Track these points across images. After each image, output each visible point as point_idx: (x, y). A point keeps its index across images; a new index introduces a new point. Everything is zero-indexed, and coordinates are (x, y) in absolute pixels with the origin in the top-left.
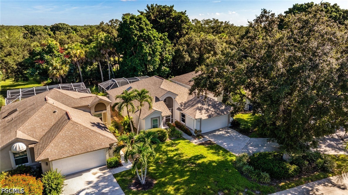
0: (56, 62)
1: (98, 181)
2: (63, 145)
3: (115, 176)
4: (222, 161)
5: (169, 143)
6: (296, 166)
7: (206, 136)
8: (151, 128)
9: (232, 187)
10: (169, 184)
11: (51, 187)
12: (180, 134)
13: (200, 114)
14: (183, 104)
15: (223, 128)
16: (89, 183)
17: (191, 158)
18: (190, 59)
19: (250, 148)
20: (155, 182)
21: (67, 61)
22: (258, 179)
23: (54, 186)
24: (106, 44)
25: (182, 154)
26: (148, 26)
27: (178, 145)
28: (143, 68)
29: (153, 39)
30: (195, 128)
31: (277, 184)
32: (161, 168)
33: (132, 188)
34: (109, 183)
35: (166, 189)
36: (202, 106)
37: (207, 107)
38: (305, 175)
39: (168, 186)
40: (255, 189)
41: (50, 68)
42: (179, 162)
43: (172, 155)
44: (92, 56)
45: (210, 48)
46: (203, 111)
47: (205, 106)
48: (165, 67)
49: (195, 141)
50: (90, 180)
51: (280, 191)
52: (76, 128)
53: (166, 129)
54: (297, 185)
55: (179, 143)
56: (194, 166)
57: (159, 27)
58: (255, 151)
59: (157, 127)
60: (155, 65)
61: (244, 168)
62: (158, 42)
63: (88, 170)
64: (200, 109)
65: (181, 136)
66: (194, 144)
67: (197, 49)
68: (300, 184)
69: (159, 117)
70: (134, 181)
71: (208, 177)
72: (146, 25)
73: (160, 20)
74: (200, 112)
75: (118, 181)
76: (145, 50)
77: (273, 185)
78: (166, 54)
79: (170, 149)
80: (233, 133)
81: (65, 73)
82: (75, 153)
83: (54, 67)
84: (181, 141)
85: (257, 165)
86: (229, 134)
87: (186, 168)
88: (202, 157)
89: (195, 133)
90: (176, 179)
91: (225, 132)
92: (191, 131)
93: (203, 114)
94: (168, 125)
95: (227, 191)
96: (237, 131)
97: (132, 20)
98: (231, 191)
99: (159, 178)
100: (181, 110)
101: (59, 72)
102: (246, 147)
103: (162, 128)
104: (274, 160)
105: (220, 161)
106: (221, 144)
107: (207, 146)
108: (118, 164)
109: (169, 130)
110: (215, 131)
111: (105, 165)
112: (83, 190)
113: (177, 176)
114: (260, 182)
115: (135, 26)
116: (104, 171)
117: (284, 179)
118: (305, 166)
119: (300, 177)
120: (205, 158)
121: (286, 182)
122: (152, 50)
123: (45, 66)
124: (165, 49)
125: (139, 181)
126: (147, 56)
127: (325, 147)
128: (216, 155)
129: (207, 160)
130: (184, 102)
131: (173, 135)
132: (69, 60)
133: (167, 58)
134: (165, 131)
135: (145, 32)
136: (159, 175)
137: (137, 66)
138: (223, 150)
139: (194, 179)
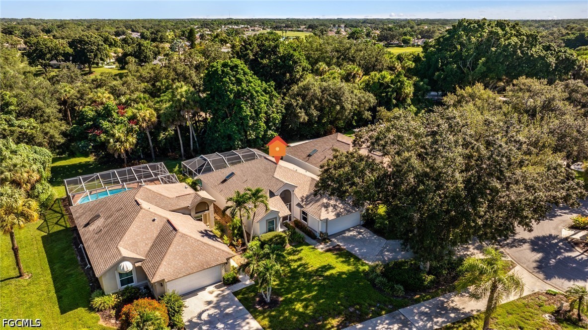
0: (119, 132)
1: (218, 300)
2: (176, 263)
3: (236, 294)
4: (354, 272)
5: (290, 250)
6: (433, 277)
7: (333, 240)
8: (267, 232)
9: (363, 302)
10: (296, 301)
11: (174, 310)
12: (302, 238)
13: (326, 212)
14: (304, 198)
15: (355, 227)
16: (209, 303)
17: (318, 269)
18: (307, 118)
19: (386, 253)
20: (281, 299)
21: (134, 129)
22: (391, 293)
23: (177, 309)
24: (188, 103)
25: (306, 264)
26: (247, 75)
27: (300, 253)
28: (242, 136)
29: (256, 95)
30: (320, 230)
31: (412, 296)
32: (285, 283)
33: (258, 307)
34: (230, 302)
35: (293, 307)
36: (328, 202)
37: (335, 203)
38: (443, 285)
39: (296, 303)
40: (387, 303)
41: (111, 140)
42: (305, 275)
43: (296, 267)
44: (169, 120)
45: (335, 101)
46: (330, 209)
47: (332, 201)
48: (272, 131)
49: (321, 246)
50: (209, 300)
51: (414, 304)
52: (187, 242)
53: (284, 232)
54: (433, 297)
55: (302, 250)
56: (322, 280)
57: (262, 70)
58: (391, 257)
59: (273, 231)
60: (260, 132)
61: (377, 281)
62: (262, 99)
63: (203, 288)
64: (326, 206)
65: (303, 241)
66: (320, 250)
67: (316, 102)
68: (436, 296)
69: (276, 218)
70: (257, 299)
71: (338, 292)
72: (245, 74)
73: (262, 61)
74: (326, 210)
75: (240, 300)
76: (246, 112)
77: (407, 298)
78: (273, 112)
79: (293, 258)
80: (366, 234)
81: (131, 147)
82: (191, 271)
83: (116, 139)
84: (304, 247)
85: (392, 277)
86: (361, 236)
87: (313, 281)
88: (330, 267)
89: (320, 236)
90: (303, 294)
91: (357, 232)
92: (315, 233)
93: (330, 213)
94: (286, 226)
95: (358, 307)
96: (370, 230)
97: (225, 69)
98: (363, 306)
99: (284, 295)
100: (302, 207)
101: (123, 145)
102: (381, 253)
103: (280, 230)
104: (410, 270)
105: (351, 273)
106: (352, 250)
107: (335, 252)
108: (235, 281)
109: (288, 233)
110: (344, 232)
111: (221, 281)
112: (204, 311)
113: (304, 292)
114: (393, 296)
115: (230, 79)
116: (221, 289)
117: (420, 291)
118: (443, 276)
119: (437, 288)
120: (333, 268)
121: (421, 295)
122: (255, 110)
123: (103, 136)
124: (272, 106)
125: (264, 299)
126: (248, 119)
127: (474, 249)
128: (346, 264)
129: (336, 272)
130: (305, 196)
131: (293, 239)
132: (136, 127)
133: (274, 119)
134: (284, 235)
135: (244, 85)
136: (284, 291)
137: (234, 133)
138: (354, 258)
139: (323, 295)
